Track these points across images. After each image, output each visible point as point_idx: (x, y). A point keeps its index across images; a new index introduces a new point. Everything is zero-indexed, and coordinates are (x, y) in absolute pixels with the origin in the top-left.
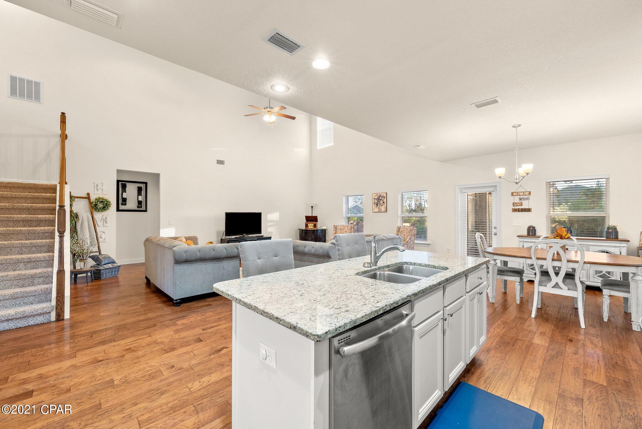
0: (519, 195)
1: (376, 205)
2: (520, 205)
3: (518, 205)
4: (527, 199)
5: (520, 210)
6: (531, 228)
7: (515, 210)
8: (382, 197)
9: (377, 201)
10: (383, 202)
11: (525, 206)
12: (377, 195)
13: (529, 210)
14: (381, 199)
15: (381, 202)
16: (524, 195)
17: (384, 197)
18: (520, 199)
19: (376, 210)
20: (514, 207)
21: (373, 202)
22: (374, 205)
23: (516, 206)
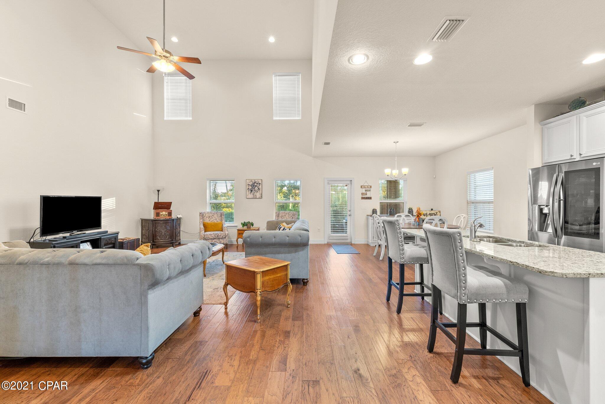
0: (365, 188)
1: (250, 192)
2: (366, 195)
3: (365, 194)
4: (370, 191)
5: (366, 198)
6: (375, 210)
7: (363, 198)
8: (257, 184)
9: (251, 188)
10: (259, 189)
11: (368, 196)
12: (251, 181)
13: (370, 198)
14: (256, 186)
15: (256, 188)
16: (368, 188)
17: (260, 184)
18: (366, 191)
19: (251, 196)
20: (362, 196)
21: (247, 188)
22: (247, 191)
23: (364, 195)
